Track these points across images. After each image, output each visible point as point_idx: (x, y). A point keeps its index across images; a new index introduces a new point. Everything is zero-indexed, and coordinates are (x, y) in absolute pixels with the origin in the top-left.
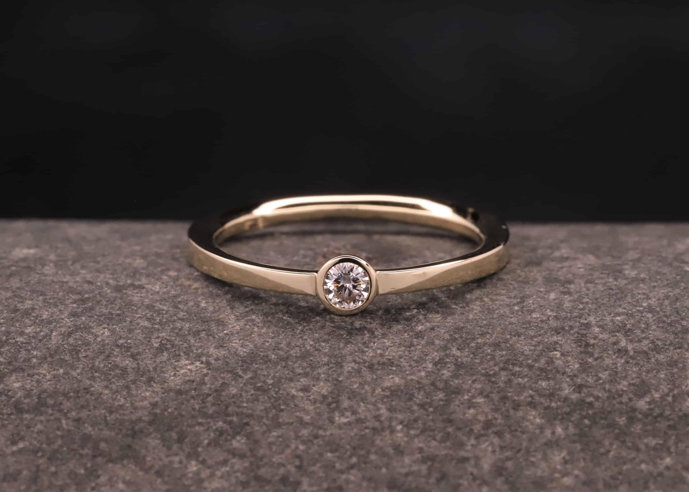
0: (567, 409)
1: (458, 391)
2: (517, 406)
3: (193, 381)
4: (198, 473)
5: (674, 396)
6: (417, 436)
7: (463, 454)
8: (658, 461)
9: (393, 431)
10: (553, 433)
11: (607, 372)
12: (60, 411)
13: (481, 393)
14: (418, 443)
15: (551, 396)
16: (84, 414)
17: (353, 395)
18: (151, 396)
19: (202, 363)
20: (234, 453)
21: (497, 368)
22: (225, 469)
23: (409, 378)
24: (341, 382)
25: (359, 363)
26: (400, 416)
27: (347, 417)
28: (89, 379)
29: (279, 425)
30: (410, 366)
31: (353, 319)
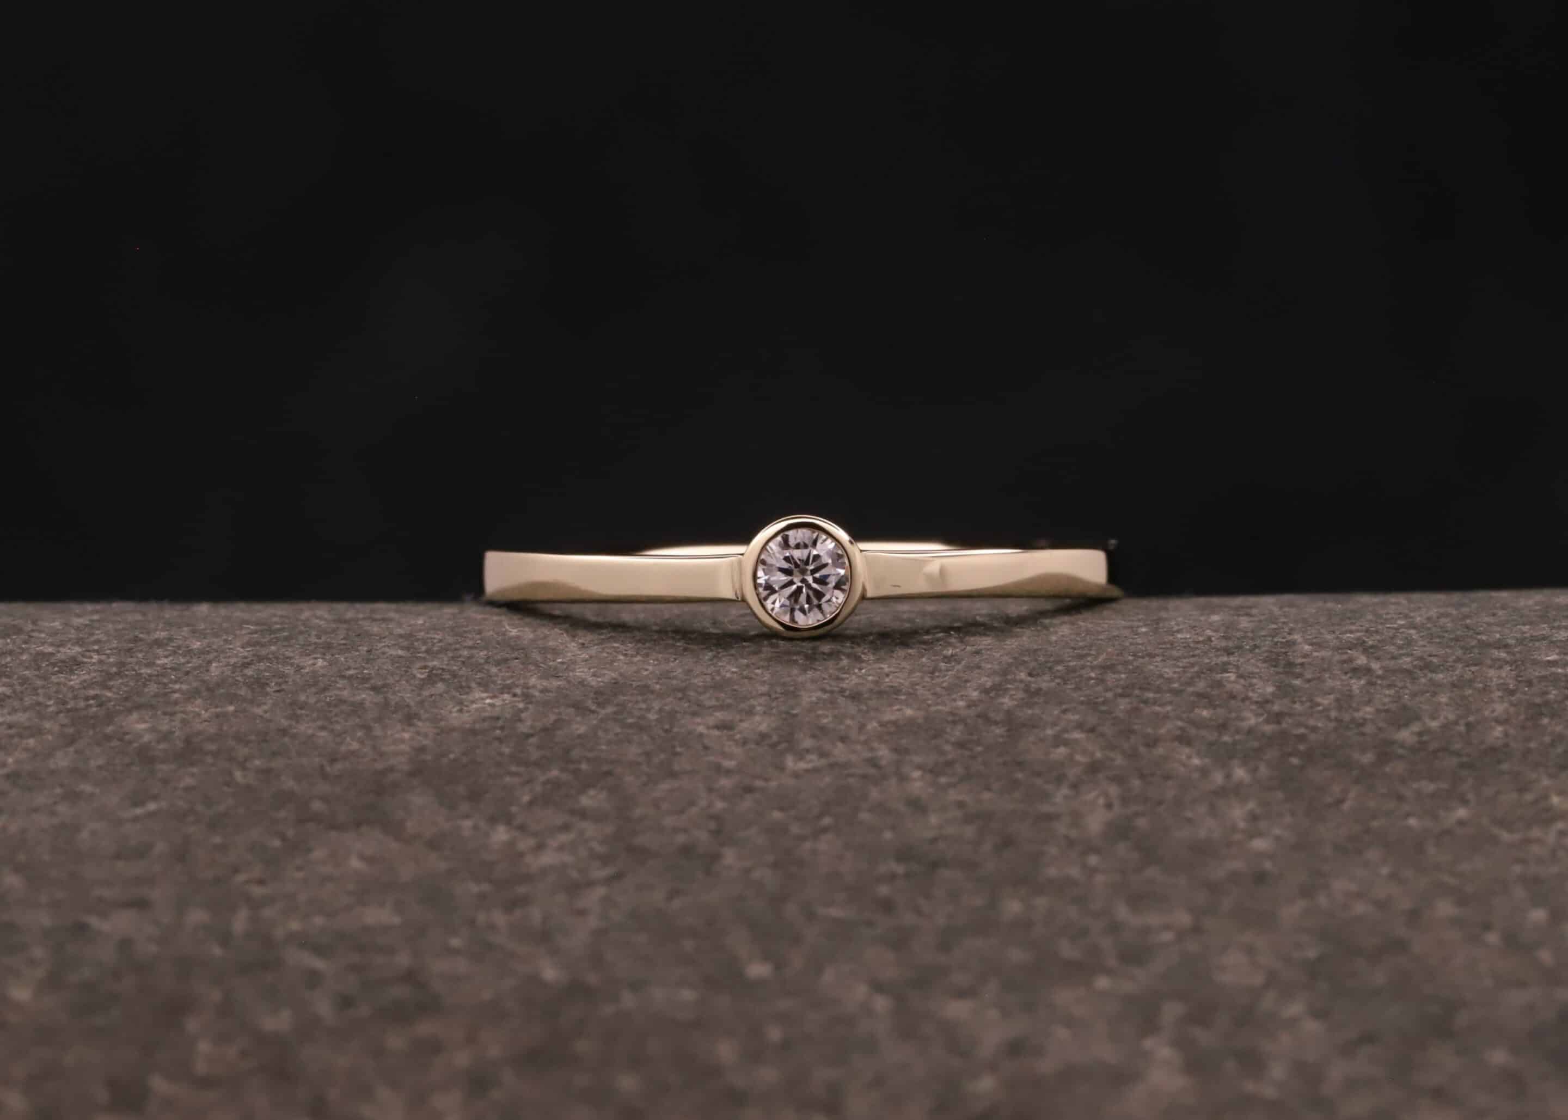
0: (1256, 744)
1: (1033, 724)
2: (1152, 743)
3: (498, 718)
4: (511, 844)
5: (1468, 725)
6: (954, 785)
7: (1046, 808)
8: (1442, 813)
9: (903, 778)
10: (1228, 776)
11: (1332, 697)
12: (231, 759)
13: (1080, 726)
14: (953, 795)
15: (1223, 727)
16: (278, 763)
17: (821, 731)
18: (412, 739)
19: (515, 695)
20: (583, 814)
21: (1109, 695)
22: (564, 838)
23: (933, 709)
24: (795, 716)
25: (832, 692)
26: (917, 759)
27: (811, 761)
28: (288, 718)
29: (673, 775)
30: (935, 694)
31: (817, 643)
